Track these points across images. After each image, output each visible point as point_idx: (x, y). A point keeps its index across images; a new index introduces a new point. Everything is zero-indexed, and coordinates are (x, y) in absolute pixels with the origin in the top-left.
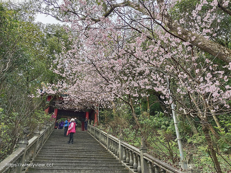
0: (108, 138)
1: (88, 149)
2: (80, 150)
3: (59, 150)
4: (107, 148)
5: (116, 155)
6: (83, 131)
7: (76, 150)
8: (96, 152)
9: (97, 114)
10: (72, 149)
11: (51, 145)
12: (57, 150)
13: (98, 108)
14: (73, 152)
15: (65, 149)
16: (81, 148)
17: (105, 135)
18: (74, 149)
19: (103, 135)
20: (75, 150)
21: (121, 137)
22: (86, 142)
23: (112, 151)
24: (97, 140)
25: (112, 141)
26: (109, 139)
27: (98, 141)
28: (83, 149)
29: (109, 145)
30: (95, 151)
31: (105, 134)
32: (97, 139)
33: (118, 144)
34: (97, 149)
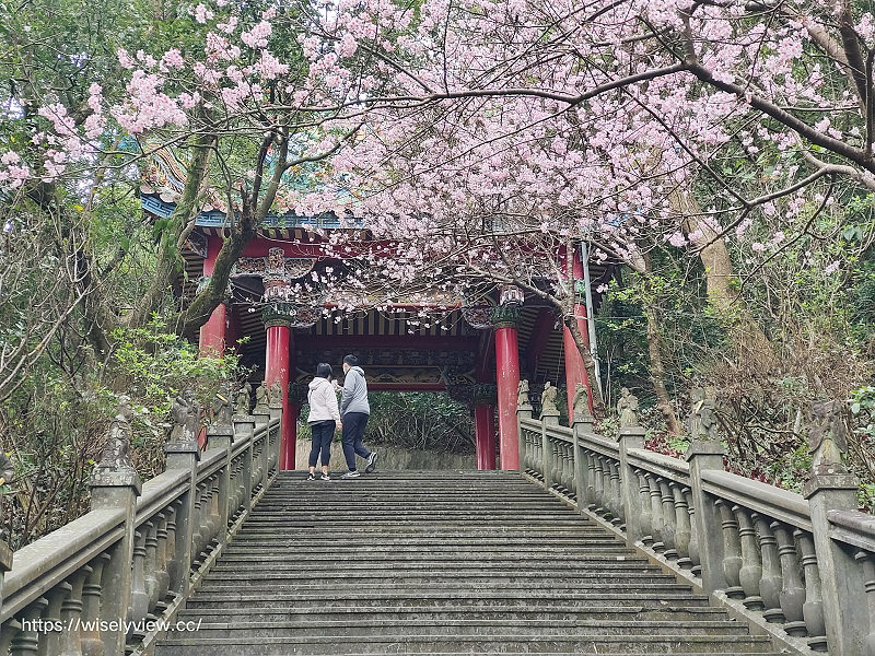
0: (698, 497)
1: (541, 594)
2: (481, 606)
3: (315, 608)
4: (698, 582)
5: (789, 631)
6: (491, 473)
7: (449, 606)
8: (611, 614)
9: (580, 327)
10: (415, 601)
11: (252, 581)
12: (297, 610)
13: (578, 287)
14: (428, 620)
15: (360, 601)
16: (484, 589)
17: (670, 476)
18: (432, 600)
19: (655, 476)
20: (437, 607)
21: (824, 473)
22: (523, 541)
23: (749, 606)
24: (609, 525)
25: (742, 518)
26: (707, 503)
27: (617, 530)
28: (503, 594)
29: (717, 552)
30: (599, 607)
31: (670, 469)
32: (608, 518)
33: (809, 536)
34: (617, 590)
